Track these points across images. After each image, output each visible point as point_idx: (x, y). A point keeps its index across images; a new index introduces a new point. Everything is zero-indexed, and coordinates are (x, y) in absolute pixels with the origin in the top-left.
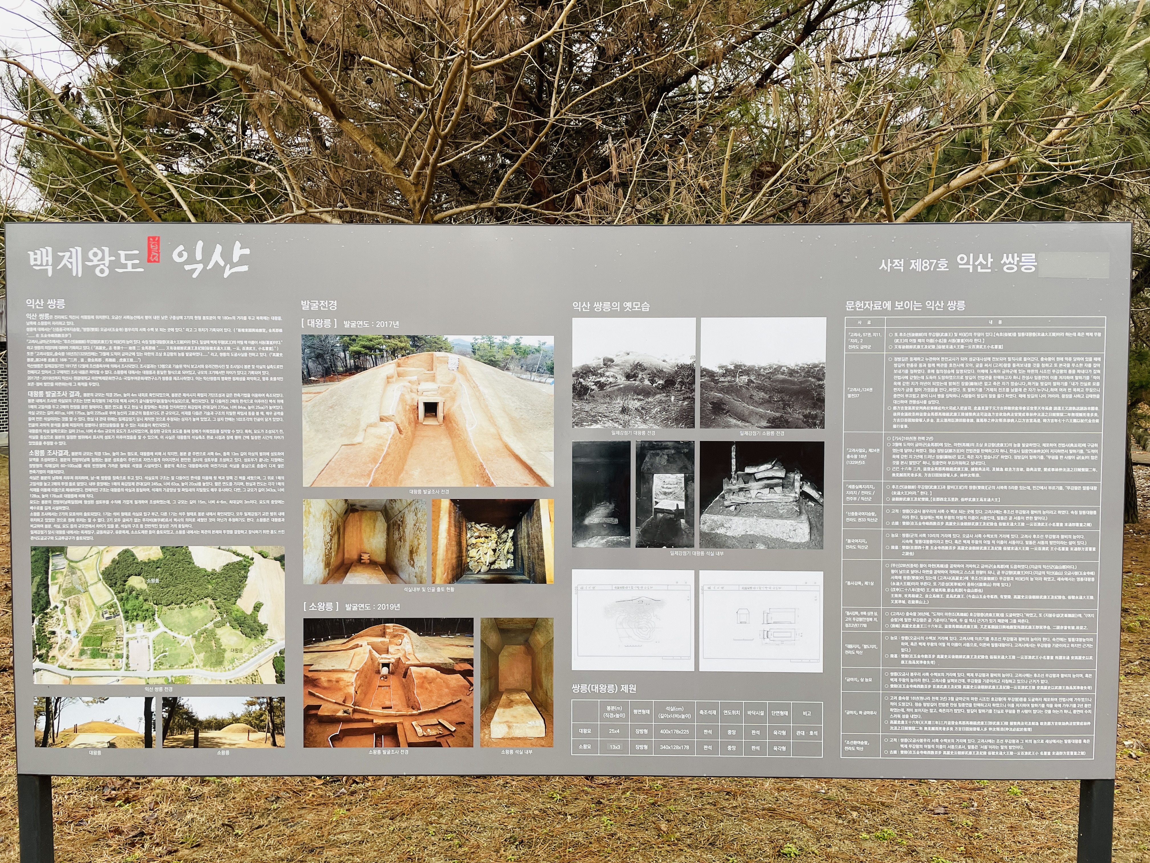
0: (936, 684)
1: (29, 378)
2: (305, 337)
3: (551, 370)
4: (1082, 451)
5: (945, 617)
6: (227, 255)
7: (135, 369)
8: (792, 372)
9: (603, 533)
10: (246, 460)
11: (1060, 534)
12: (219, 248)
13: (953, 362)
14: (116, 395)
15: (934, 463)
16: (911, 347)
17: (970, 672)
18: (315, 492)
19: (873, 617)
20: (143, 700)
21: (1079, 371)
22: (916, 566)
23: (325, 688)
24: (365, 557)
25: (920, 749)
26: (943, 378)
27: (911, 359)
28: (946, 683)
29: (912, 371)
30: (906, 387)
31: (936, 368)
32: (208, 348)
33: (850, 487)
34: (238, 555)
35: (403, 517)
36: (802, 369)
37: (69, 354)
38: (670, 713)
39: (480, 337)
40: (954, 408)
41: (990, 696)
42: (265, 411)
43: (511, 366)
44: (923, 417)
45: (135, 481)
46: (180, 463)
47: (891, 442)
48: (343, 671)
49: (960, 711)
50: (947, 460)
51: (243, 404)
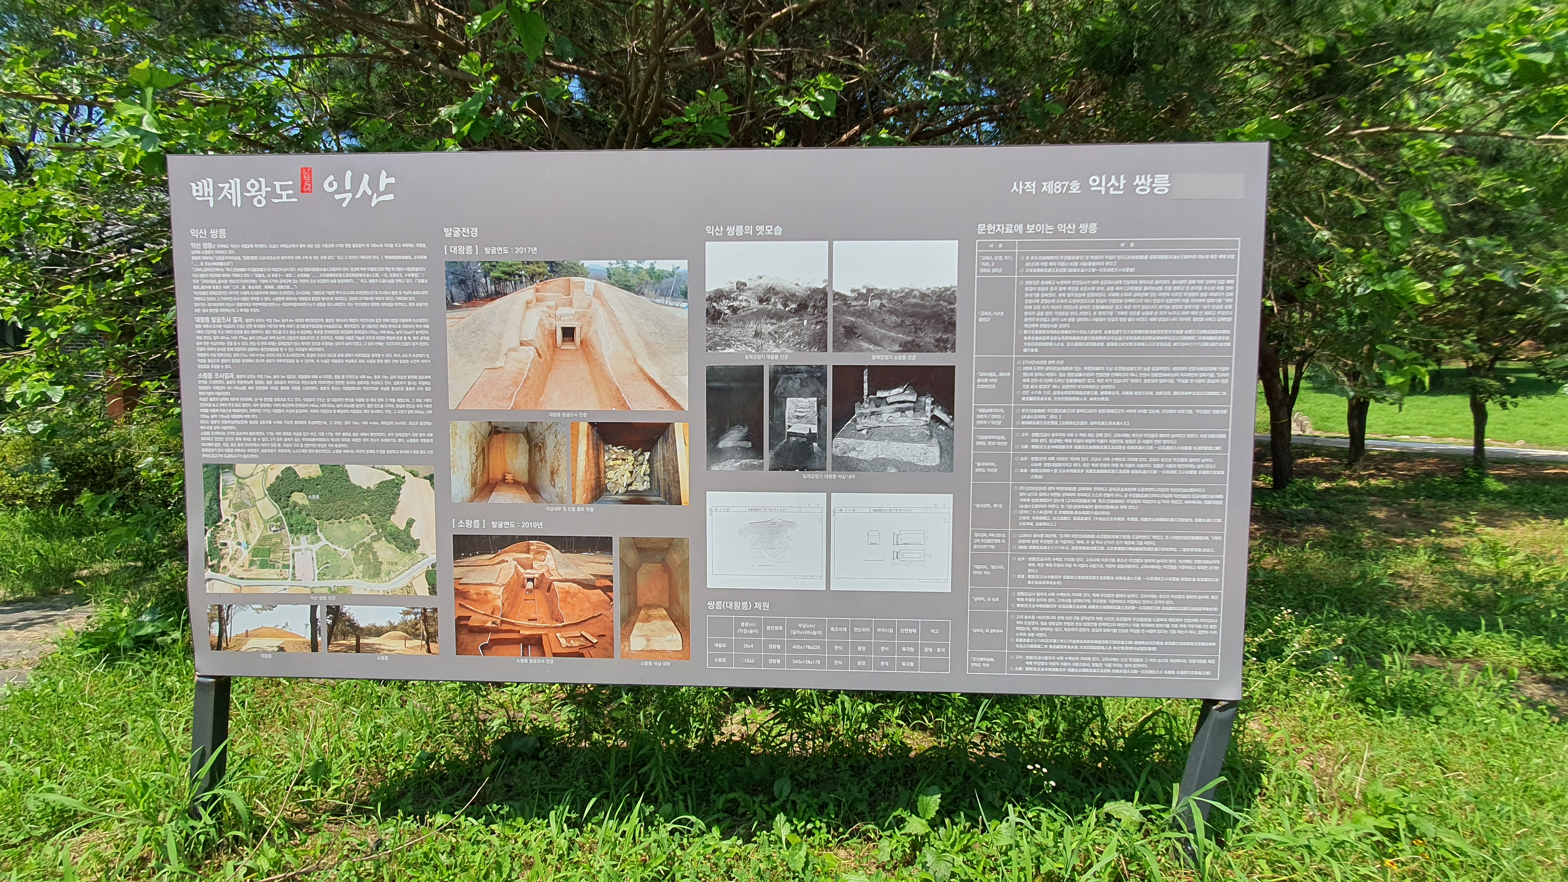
0: (1062, 603)
1: (196, 305)
2: (449, 264)
3: (685, 294)
4: (1212, 375)
5: (1071, 539)
6: (374, 184)
7: (292, 296)
8: (923, 296)
9: (737, 456)
10: (395, 383)
11: (1189, 457)
12: (366, 177)
13: (1084, 285)
14: (276, 320)
15: (1064, 387)
16: (1042, 270)
17: (1096, 592)
18: (461, 414)
19: (1001, 538)
20: (308, 608)
21: (1211, 294)
22: (1044, 488)
23: (474, 600)
24: (509, 477)
25: (1044, 667)
26: (1074, 301)
27: (1042, 283)
28: (1072, 603)
29: (1043, 295)
30: (1036, 311)
31: (1067, 291)
32: (358, 275)
33: (980, 410)
34: (391, 473)
35: (543, 439)
36: (934, 292)
37: (231, 281)
38: (801, 629)
39: (615, 262)
40: (1085, 332)
41: (1116, 616)
42: (412, 335)
43: (646, 291)
44: (1053, 341)
45: (294, 402)
46: (335, 385)
47: (1022, 366)
48: (491, 585)
49: (1085, 630)
50: (1077, 384)
51: (392, 329)
